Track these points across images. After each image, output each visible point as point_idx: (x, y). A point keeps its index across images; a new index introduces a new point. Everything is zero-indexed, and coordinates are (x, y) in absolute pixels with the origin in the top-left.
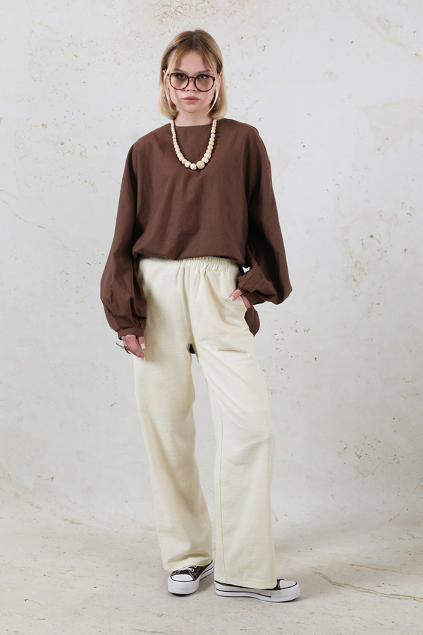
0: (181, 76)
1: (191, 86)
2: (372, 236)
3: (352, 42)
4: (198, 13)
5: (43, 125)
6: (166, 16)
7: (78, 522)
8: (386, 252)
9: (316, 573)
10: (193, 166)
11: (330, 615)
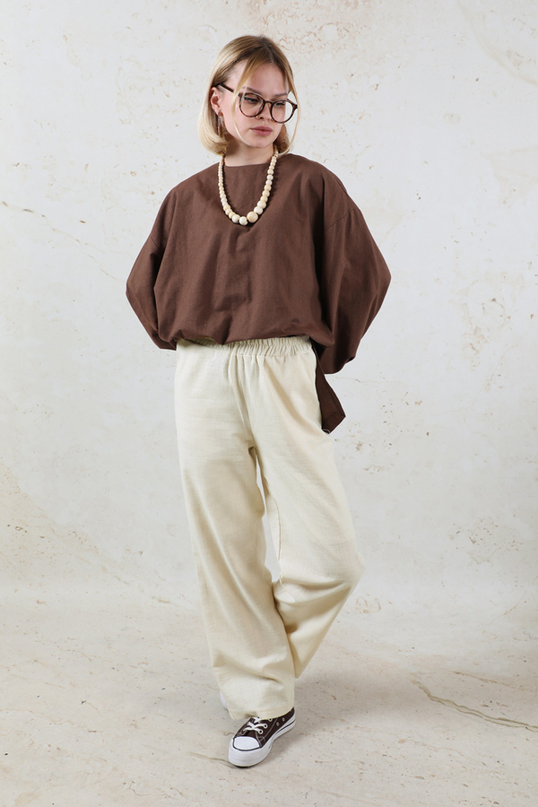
2: (494, 300)
3: (477, 80)
4: (303, 47)
5: (132, 173)
7: (166, 600)
8: (509, 317)
9: (414, 682)
10: (243, 221)
11: (424, 745)
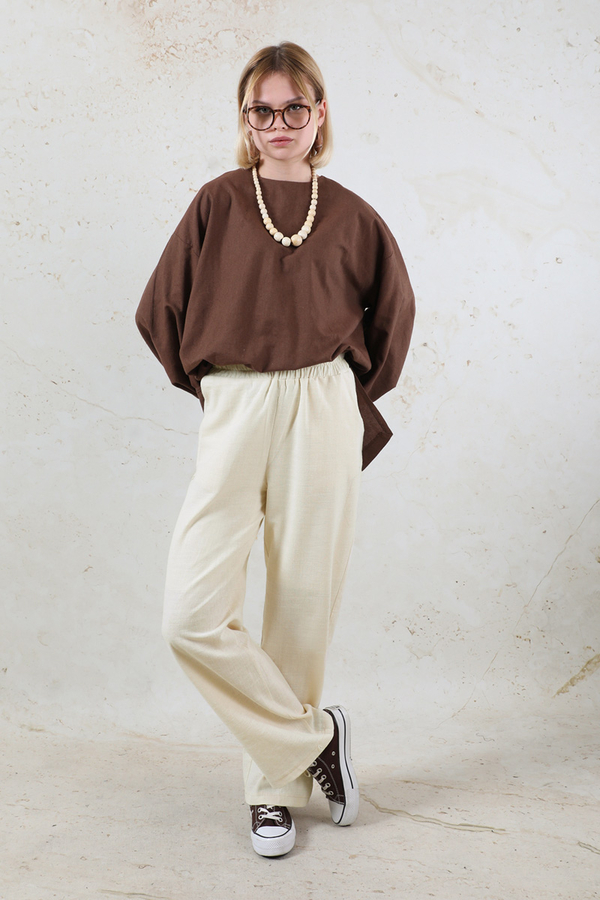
0: (263, 110)
1: (279, 123)
2: (425, 345)
3: (396, 96)
4: (197, 55)
6: (154, 58)
7: (39, 728)
8: (443, 364)
10: (286, 241)
11: (378, 858)
